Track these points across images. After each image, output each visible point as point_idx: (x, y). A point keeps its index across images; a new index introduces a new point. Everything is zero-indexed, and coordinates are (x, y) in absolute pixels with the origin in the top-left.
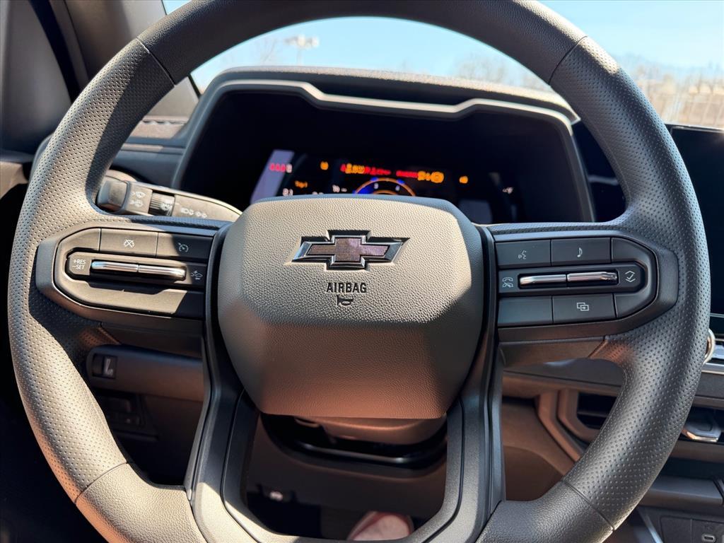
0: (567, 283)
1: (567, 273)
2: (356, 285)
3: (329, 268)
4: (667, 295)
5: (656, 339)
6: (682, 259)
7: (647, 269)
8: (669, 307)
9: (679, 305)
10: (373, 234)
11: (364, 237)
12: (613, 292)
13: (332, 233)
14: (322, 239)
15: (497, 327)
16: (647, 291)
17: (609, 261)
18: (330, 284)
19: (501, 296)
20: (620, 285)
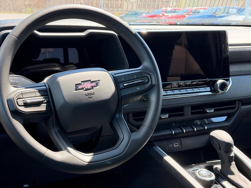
0: (134, 84)
1: (134, 82)
2: (92, 93)
3: (84, 91)
4: (154, 83)
6: (155, 74)
7: (149, 77)
8: (154, 85)
9: (156, 84)
10: (92, 81)
11: (90, 82)
12: (143, 84)
13: (82, 82)
14: (80, 84)
15: (121, 97)
16: (150, 83)
17: (141, 77)
18: (86, 94)
19: (121, 89)
20: (145, 82)
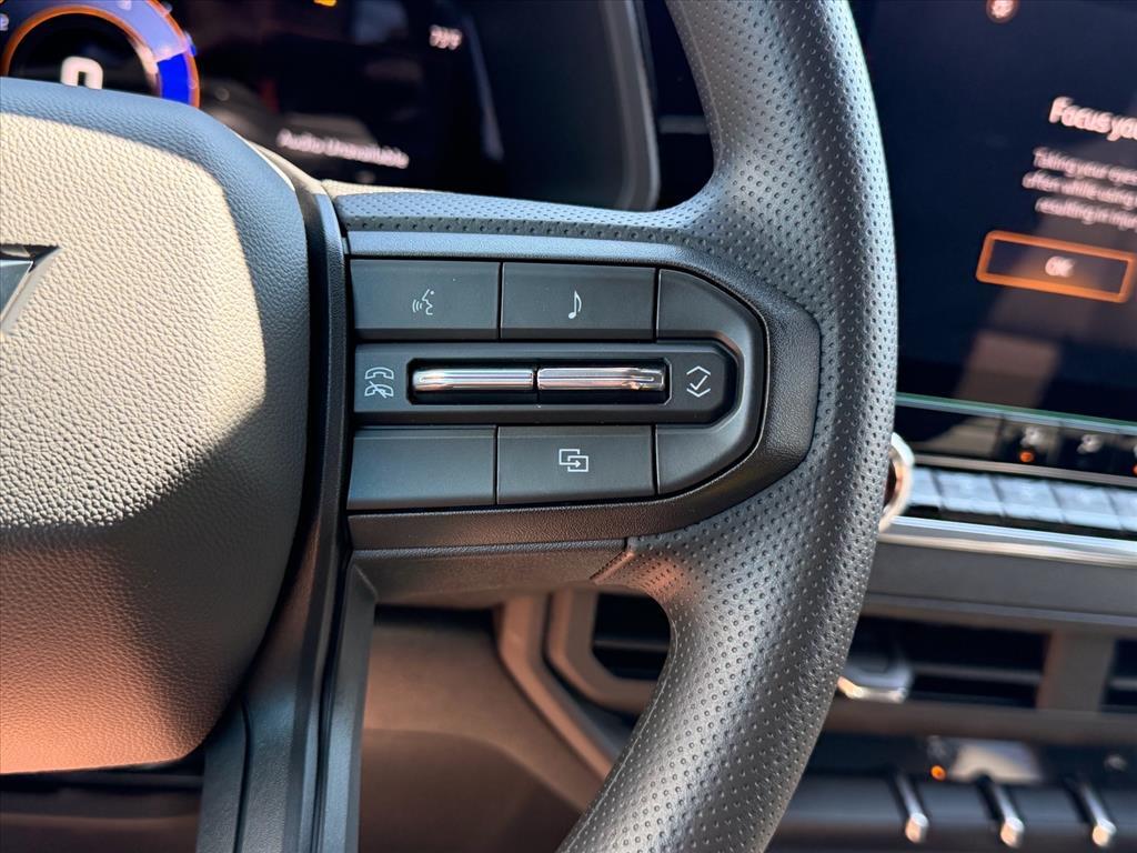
0: (535, 394)
1: (536, 365)
4: (788, 430)
5: (751, 550)
6: (832, 335)
7: (741, 360)
12: (653, 423)
17: (650, 337)
19: (359, 422)
20: (672, 404)
